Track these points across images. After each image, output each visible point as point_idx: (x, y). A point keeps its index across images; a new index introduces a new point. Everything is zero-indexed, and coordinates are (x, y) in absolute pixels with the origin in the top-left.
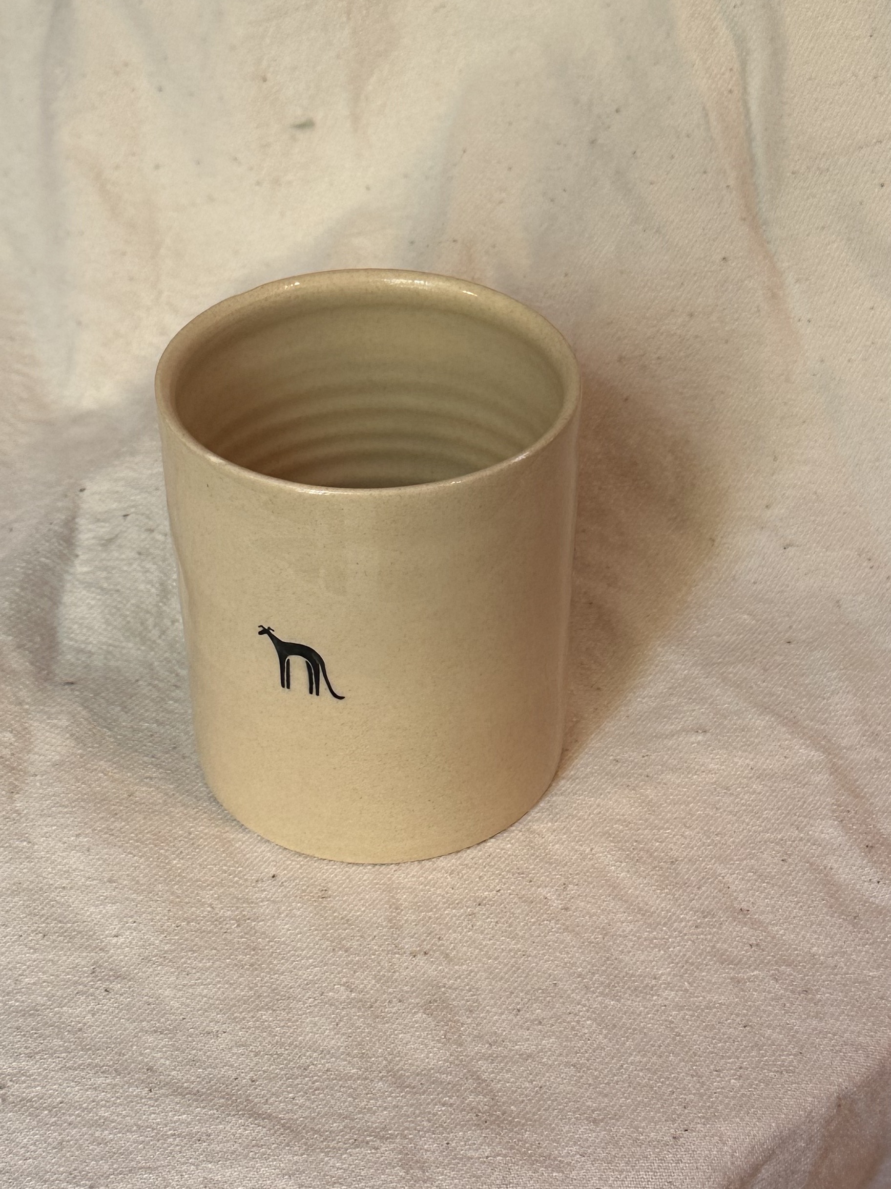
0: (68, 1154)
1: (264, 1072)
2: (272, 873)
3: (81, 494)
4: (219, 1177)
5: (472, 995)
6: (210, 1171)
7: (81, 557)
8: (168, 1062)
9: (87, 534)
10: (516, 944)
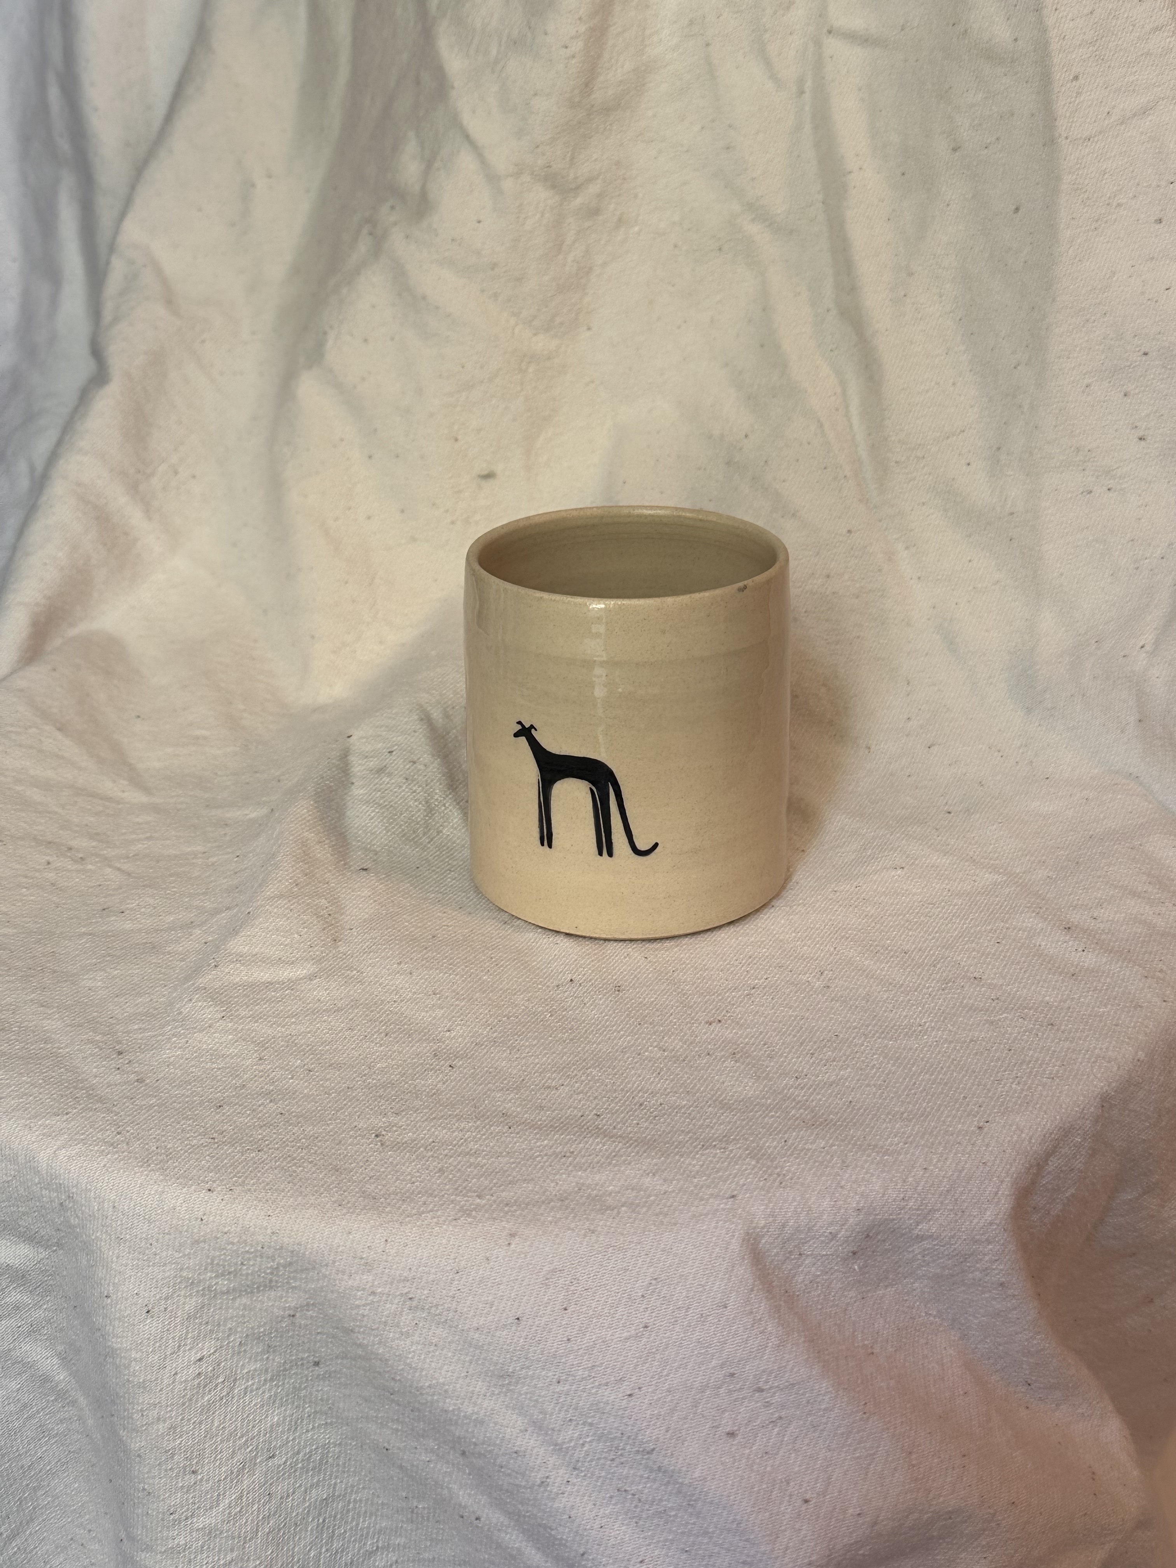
0: (451, 1176)
1: (606, 1109)
2: (569, 979)
3: (348, 740)
4: (589, 1181)
5: (768, 1048)
6: (581, 1178)
7: (356, 784)
8: (518, 1109)
9: (358, 767)
10: (793, 1011)
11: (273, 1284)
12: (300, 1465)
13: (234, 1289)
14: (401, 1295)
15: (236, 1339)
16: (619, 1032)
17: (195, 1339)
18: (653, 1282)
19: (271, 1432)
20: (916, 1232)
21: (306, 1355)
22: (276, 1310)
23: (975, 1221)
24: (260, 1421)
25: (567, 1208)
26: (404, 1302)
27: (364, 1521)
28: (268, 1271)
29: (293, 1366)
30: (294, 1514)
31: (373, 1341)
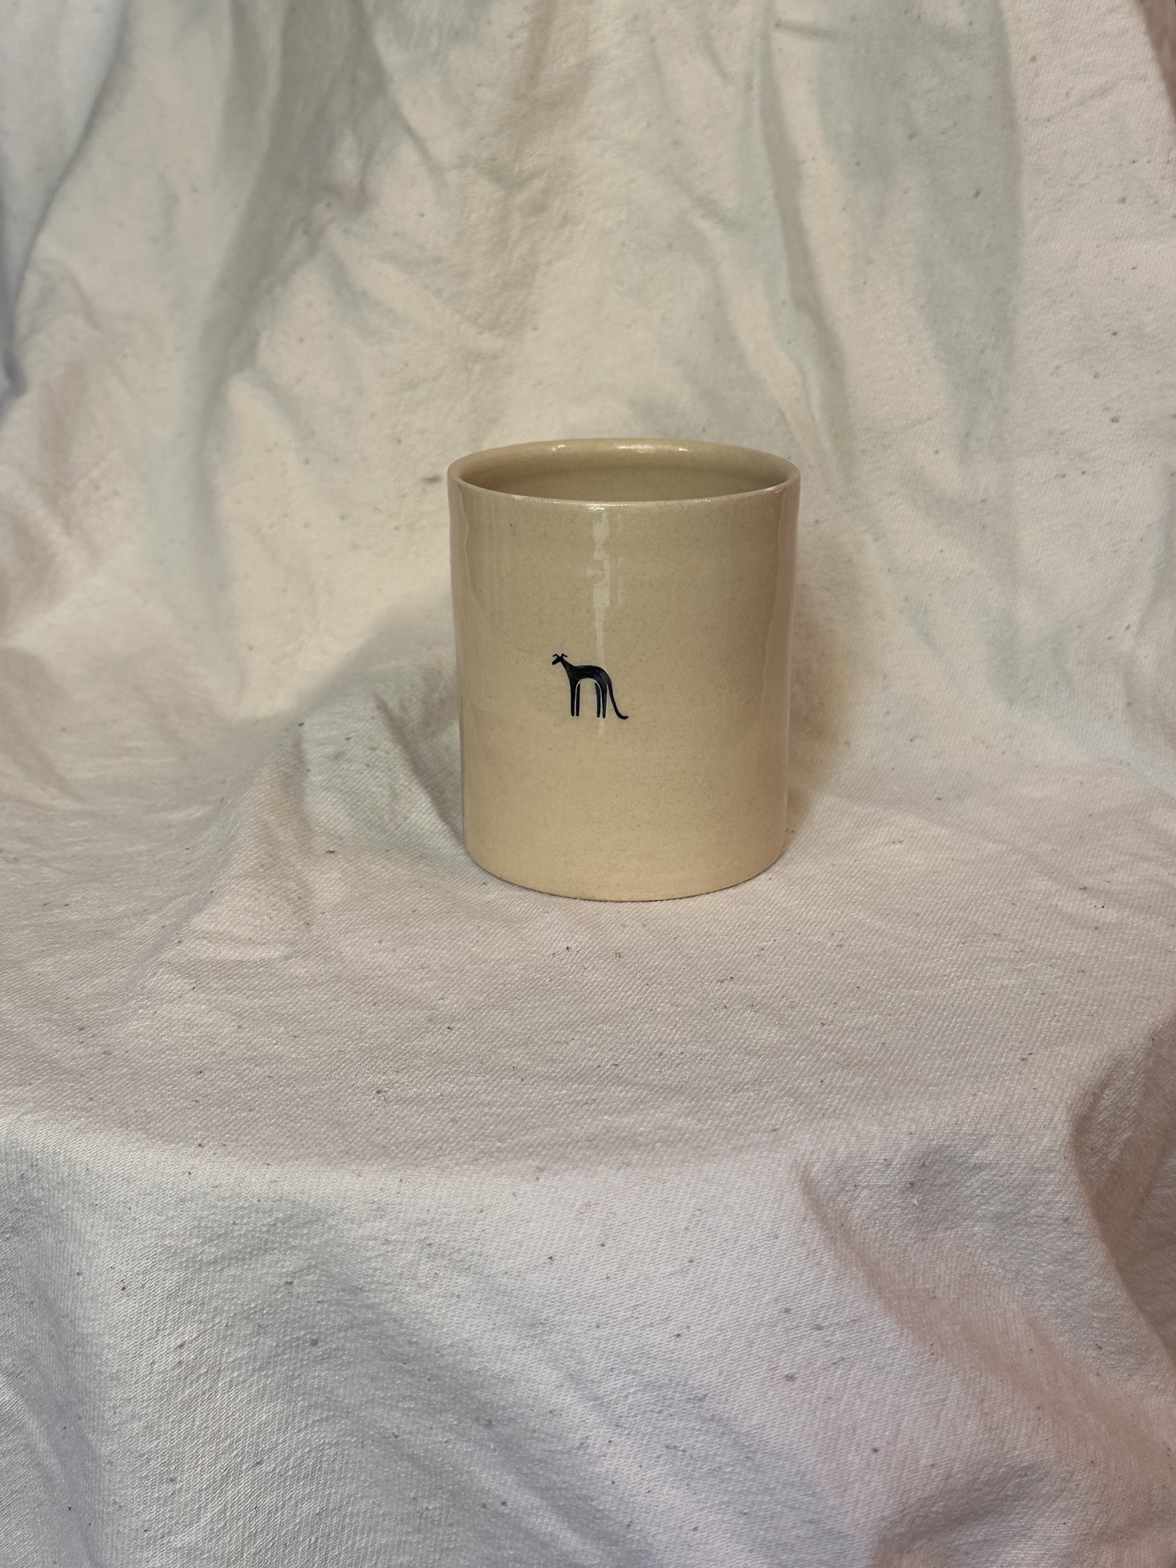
0: (464, 1125)
1: (624, 1059)
2: (565, 947)
3: (300, 728)
4: (617, 1124)
5: (787, 999)
6: (607, 1121)
7: (312, 771)
8: (529, 1063)
10: (808, 968)
11: (269, 1245)
12: (290, 1473)
13: (223, 1257)
14: (419, 1241)
15: (222, 1320)
16: (626, 992)
17: (176, 1322)
18: (697, 1213)
19: (259, 1432)
20: (972, 1161)
21: (302, 1333)
22: (269, 1279)
23: (1033, 1148)
24: (247, 1420)
25: (597, 1146)
26: (422, 1249)
27: (361, 1539)
28: (264, 1229)
29: (286, 1349)
30: (284, 1532)
31: (387, 1298)
